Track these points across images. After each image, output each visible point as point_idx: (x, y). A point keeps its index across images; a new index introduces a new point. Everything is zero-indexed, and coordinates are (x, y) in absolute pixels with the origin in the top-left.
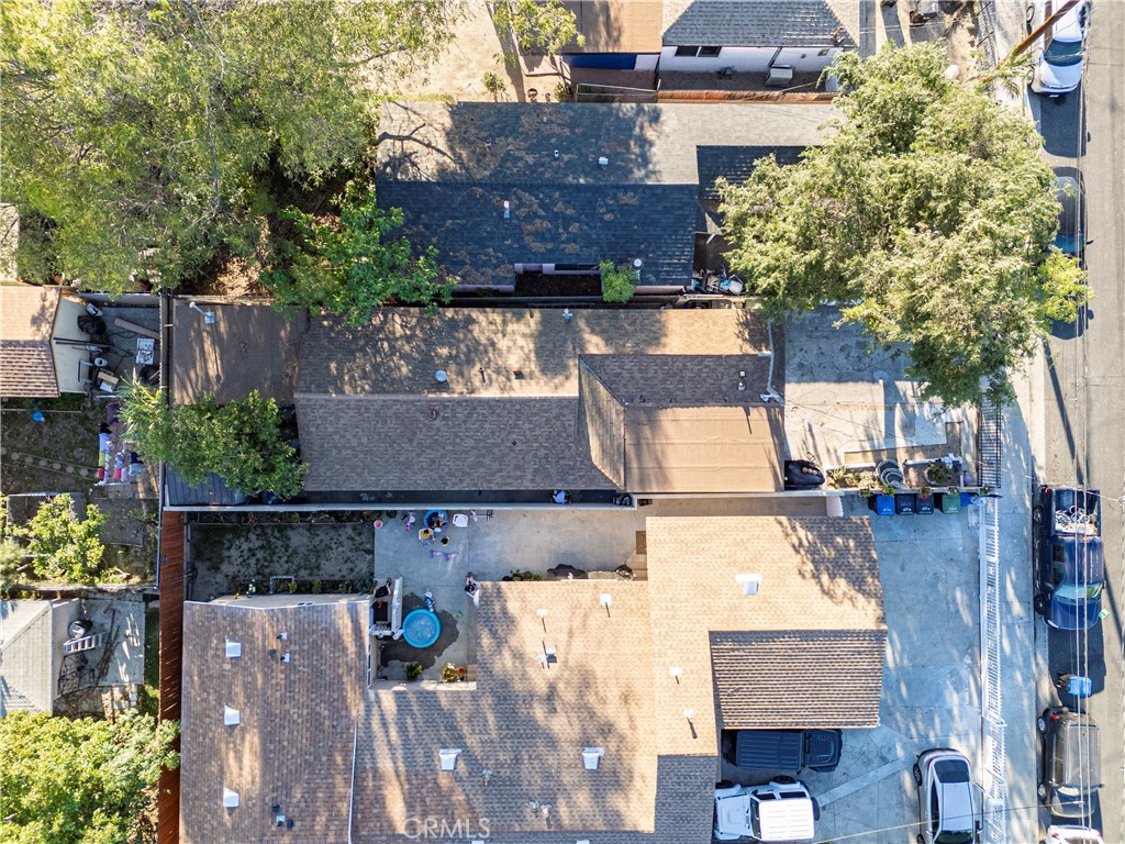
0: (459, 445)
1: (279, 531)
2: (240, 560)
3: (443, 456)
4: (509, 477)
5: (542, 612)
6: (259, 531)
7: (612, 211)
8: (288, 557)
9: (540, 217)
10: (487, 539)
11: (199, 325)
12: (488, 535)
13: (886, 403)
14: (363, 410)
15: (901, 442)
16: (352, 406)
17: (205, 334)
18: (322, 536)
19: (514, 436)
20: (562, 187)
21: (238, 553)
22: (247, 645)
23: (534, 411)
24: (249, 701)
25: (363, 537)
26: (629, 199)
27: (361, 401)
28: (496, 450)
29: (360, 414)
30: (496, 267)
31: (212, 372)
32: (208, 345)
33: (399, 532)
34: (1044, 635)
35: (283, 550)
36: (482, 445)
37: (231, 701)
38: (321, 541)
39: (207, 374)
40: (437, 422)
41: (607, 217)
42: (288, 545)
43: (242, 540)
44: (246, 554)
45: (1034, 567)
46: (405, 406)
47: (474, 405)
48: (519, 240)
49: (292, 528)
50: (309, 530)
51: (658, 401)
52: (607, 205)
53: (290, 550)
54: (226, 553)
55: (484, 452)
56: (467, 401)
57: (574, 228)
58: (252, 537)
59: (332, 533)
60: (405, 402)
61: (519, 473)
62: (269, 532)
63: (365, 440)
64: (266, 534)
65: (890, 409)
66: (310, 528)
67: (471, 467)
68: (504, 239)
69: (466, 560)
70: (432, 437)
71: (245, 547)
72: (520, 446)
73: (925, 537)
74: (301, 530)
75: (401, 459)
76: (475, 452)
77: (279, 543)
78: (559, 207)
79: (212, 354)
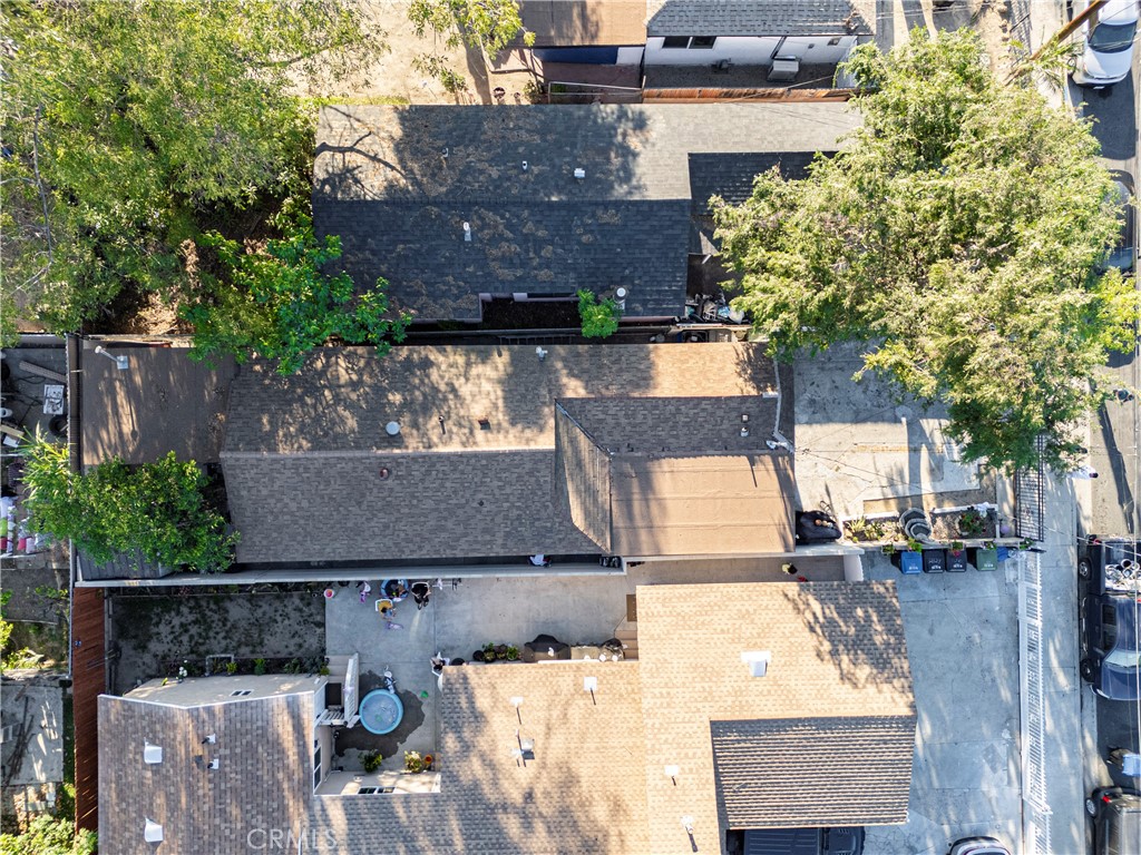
0: (416, 506)
1: (216, 603)
2: (171, 637)
3: (398, 520)
4: (476, 542)
5: (517, 701)
6: (192, 603)
7: (591, 232)
8: (227, 632)
9: (507, 240)
10: (456, 607)
11: (110, 374)
12: (456, 603)
13: (909, 443)
14: (301, 470)
15: (926, 486)
16: (289, 465)
17: (118, 384)
18: (265, 607)
19: (480, 496)
20: (532, 205)
21: (168, 629)
22: (168, 750)
23: (503, 466)
24: (172, 815)
25: (312, 607)
26: (610, 217)
27: (299, 459)
28: (460, 512)
29: (299, 474)
30: (457, 297)
31: (127, 428)
32: (121, 398)
33: (353, 601)
34: (1091, 704)
35: (221, 624)
36: (443, 506)
37: (152, 816)
38: (264, 614)
39: (121, 433)
40: (389, 481)
41: (584, 239)
42: (226, 619)
43: (173, 613)
44: (178, 630)
45: (1080, 627)
46: (350, 464)
47: (431, 462)
48: (483, 266)
49: (231, 599)
50: (249, 601)
51: (648, 450)
52: (585, 225)
53: (229, 624)
54: (155, 630)
55: (445, 514)
56: (424, 457)
57: (547, 251)
58: (184, 610)
59: (277, 604)
60: (351, 459)
61: (488, 537)
62: (204, 603)
63: (305, 504)
64: (200, 607)
65: (914, 451)
66: (251, 599)
67: (433, 531)
68: (465, 266)
69: (432, 632)
70: (384, 499)
71: (176, 621)
72: (487, 507)
73: (957, 595)
74: (240, 601)
75: (348, 525)
76: (435, 514)
77: (216, 617)
78: (529, 227)
79: (126, 410)
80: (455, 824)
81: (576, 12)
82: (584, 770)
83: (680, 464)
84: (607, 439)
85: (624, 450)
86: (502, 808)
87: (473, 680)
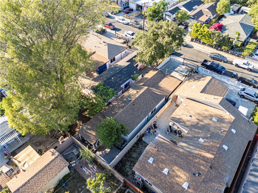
0: (141, 106)
1: (130, 157)
2: (130, 169)
3: (142, 110)
4: (153, 105)
5: (181, 113)
6: (127, 161)
7: (125, 72)
8: (137, 160)
9: (117, 79)
10: (160, 126)
11: (84, 130)
14: (124, 112)
15: (184, 74)
16: (122, 113)
17: (87, 131)
18: (138, 151)
19: (147, 99)
20: (116, 74)
21: (128, 168)
22: (152, 156)
23: (145, 93)
24: (165, 163)
25: (144, 144)
26: (125, 69)
27: (122, 111)
28: (147, 103)
29: (124, 113)
30: (118, 89)
31: (94, 134)
32: (89, 132)
33: (147, 137)
35: (135, 159)
36: (144, 104)
37: (162, 169)
38: (139, 151)
39: (94, 136)
40: (135, 105)
41: (125, 73)
42: (134, 158)
43: (126, 165)
44: (129, 167)
46: (129, 107)
47: (137, 99)
48: (118, 83)
49: (132, 155)
50: (134, 152)
52: (124, 72)
53: (136, 158)
54: (126, 171)
55: (146, 105)
56: (136, 99)
57: (123, 77)
58: (127, 163)
59: (138, 148)
60: (128, 106)
61: (153, 104)
62: (129, 159)
63: (129, 117)
64: (129, 160)
65: (178, 72)
66: (134, 151)
67: (147, 108)
68: (116, 84)
69: (162, 131)
70: (137, 108)
71: (128, 166)
72: (149, 100)
74: (133, 153)
75: (137, 116)
76: (145, 106)
77: (133, 159)
78: (118, 76)
79: (91, 132)
80: (196, 130)
81: (99, 63)
82: (198, 112)
83: (161, 83)
84: (151, 86)
85: (154, 86)
86: (198, 123)
87: (174, 116)
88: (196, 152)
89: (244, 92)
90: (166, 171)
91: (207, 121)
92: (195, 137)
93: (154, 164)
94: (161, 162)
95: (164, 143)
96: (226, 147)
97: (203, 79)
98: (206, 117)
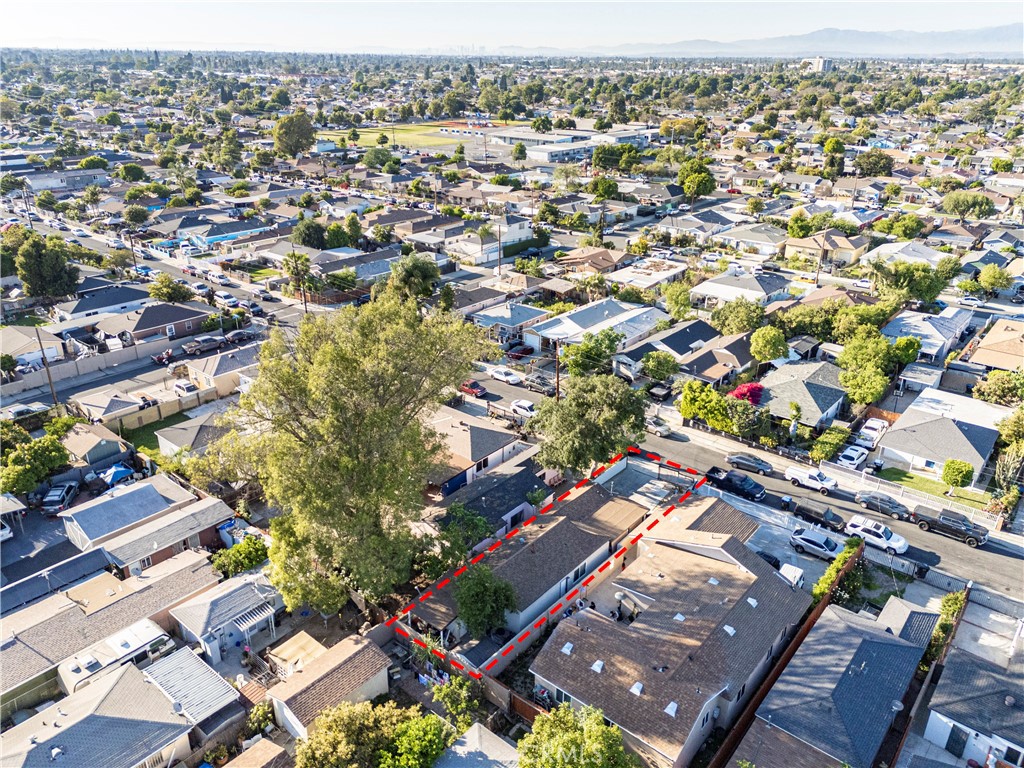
0: (551, 557)
3: (551, 564)
4: (577, 557)
7: (512, 487)
9: (495, 500)
11: (421, 603)
14: (511, 564)
15: (660, 499)
16: (506, 566)
17: (427, 604)
19: (563, 542)
20: (491, 490)
21: (519, 687)
23: (559, 530)
24: (596, 652)
26: (513, 481)
27: (506, 563)
28: (563, 551)
30: (497, 523)
31: (443, 610)
32: (432, 606)
36: (557, 552)
37: (591, 664)
40: (537, 553)
41: (513, 489)
43: (515, 682)
46: (522, 555)
47: (540, 541)
48: (496, 510)
51: (587, 513)
52: (509, 487)
55: (560, 554)
56: (536, 541)
57: (507, 497)
58: (517, 678)
60: (521, 553)
61: (579, 553)
63: (522, 576)
64: (521, 673)
65: (645, 495)
67: (564, 562)
68: (491, 513)
70: (540, 560)
72: (569, 545)
76: (558, 556)
78: (497, 495)
79: (437, 607)
80: (671, 600)
82: (680, 568)
83: (599, 511)
85: (582, 518)
86: (675, 589)
87: (624, 577)
88: (665, 637)
89: (802, 536)
90: (597, 667)
91: (694, 585)
92: (666, 613)
93: (574, 656)
94: (589, 651)
95: (598, 621)
96: (729, 630)
97: (698, 503)
98: (695, 577)
